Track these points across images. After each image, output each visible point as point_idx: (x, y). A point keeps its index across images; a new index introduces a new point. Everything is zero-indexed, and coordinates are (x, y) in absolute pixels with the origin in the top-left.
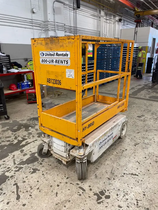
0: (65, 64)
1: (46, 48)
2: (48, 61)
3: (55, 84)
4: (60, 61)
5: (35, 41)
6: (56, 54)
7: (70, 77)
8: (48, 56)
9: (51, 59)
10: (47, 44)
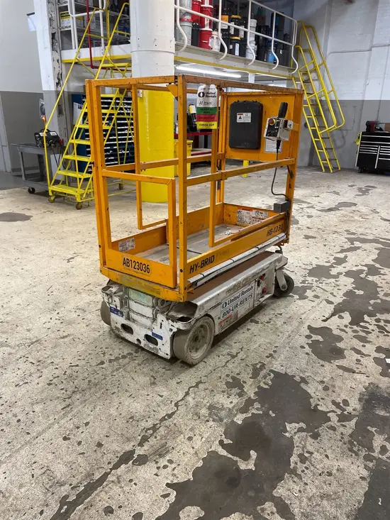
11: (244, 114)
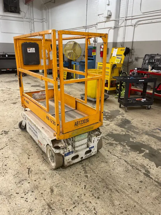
11: (31, 49)
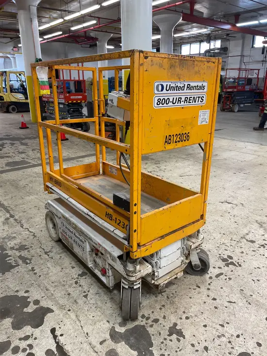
0: (200, 102)
1: (169, 74)
2: (171, 100)
3: (179, 142)
4: (192, 99)
5: (146, 58)
6: (187, 87)
7: (204, 123)
8: (172, 92)
9: (178, 97)
10: (172, 66)
